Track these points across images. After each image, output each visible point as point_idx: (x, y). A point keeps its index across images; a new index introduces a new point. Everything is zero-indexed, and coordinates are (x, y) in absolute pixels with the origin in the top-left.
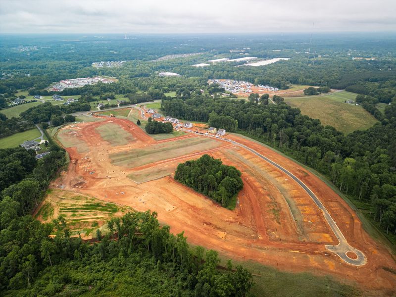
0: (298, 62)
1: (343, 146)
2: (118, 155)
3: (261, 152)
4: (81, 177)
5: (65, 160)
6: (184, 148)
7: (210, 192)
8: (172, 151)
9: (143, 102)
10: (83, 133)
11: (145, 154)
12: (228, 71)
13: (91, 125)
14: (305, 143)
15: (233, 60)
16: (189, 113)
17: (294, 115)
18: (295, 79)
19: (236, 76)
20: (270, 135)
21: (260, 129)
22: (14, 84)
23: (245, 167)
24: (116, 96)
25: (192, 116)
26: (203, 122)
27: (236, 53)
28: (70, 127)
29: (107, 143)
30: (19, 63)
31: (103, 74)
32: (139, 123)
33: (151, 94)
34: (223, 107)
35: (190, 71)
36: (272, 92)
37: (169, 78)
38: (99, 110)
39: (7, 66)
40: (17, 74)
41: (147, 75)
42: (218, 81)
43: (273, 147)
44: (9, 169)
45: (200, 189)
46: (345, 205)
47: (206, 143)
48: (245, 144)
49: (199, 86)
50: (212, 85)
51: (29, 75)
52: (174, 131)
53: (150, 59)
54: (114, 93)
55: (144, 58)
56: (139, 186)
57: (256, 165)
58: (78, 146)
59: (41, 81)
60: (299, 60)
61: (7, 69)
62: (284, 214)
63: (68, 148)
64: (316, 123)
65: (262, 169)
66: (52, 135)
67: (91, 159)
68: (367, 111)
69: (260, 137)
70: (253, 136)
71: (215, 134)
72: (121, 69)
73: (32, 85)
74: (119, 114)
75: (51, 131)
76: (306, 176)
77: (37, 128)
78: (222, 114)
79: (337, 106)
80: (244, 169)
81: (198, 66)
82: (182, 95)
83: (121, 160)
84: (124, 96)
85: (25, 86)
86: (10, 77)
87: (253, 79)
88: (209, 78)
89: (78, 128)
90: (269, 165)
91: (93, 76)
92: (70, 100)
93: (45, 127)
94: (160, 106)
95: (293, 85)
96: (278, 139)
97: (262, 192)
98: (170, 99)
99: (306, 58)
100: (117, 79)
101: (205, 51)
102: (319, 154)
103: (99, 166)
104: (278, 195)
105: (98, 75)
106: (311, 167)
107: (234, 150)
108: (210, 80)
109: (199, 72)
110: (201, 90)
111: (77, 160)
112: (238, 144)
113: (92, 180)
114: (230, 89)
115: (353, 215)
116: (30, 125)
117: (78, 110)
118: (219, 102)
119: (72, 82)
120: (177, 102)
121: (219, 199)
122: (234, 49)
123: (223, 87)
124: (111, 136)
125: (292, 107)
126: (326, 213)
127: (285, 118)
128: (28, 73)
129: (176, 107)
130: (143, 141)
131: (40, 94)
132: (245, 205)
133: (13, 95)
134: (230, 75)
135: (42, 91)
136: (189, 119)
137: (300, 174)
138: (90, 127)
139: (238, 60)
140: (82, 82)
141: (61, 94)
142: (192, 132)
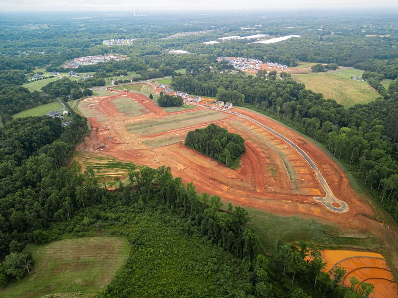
0: (310, 39)
1: (341, 117)
2: (133, 125)
3: (265, 124)
4: (102, 142)
5: (87, 128)
6: (194, 120)
7: (217, 155)
8: (182, 122)
9: (155, 78)
10: (101, 105)
11: (157, 124)
12: (238, 49)
13: (107, 99)
14: (306, 115)
15: (243, 38)
16: (199, 89)
17: (298, 90)
18: (304, 57)
19: (245, 53)
20: (274, 108)
21: (265, 103)
22: (31, 61)
23: (249, 136)
24: (129, 73)
25: (201, 92)
26: (211, 97)
27: (247, 30)
28: (89, 100)
29: (123, 114)
30: (32, 41)
31: (114, 52)
32: (151, 97)
33: (162, 70)
34: (231, 82)
35: (200, 49)
36: (280, 68)
37: (179, 55)
38: (114, 85)
39: (21, 45)
40: (32, 51)
41: (157, 53)
42: (227, 58)
43: (276, 119)
44: (41, 133)
45: (207, 152)
46: (337, 168)
47: (214, 115)
48: (250, 116)
49: (209, 63)
50: (221, 62)
51: (43, 53)
52: (184, 105)
53: (160, 37)
54: (126, 70)
55: (154, 36)
56: (153, 150)
57: (259, 134)
58: (98, 116)
59: (57, 58)
60: (311, 37)
61: (21, 47)
62: (280, 174)
63: (89, 118)
64: (319, 97)
65: (264, 137)
66: (73, 107)
67: (109, 127)
68: (372, 86)
69: (265, 110)
70: (259, 110)
71: (223, 108)
72: (132, 47)
73: (48, 63)
74: (132, 89)
75: (72, 104)
76: (304, 144)
77: (58, 101)
78: (230, 89)
79: (342, 82)
80: (248, 137)
81: (208, 43)
82: (192, 72)
83: (136, 129)
84: (136, 73)
85: (41, 63)
86: (25, 55)
87: (263, 56)
88: (219, 55)
89: (96, 101)
90: (271, 135)
91: (105, 54)
92: (85, 76)
93: (66, 100)
94: (171, 82)
95: (302, 63)
96: (281, 112)
97: (263, 156)
98: (180, 75)
99: (317, 36)
100: (128, 56)
101: (216, 28)
102: (318, 125)
103: (117, 133)
104: (277, 159)
105: (110, 53)
106: (310, 136)
107: (240, 121)
108: (220, 58)
109: (209, 50)
110: (211, 67)
111: (97, 128)
112: (244, 116)
113: (112, 144)
114: (239, 66)
115: (342, 175)
116: (52, 98)
117: (94, 85)
118: (226, 78)
119: (86, 59)
120: (187, 78)
121: (224, 161)
122: (244, 26)
123: (233, 64)
124: (126, 108)
125: (298, 83)
126: (318, 173)
127: (290, 93)
128: (42, 51)
129: (186, 83)
130: (155, 113)
131: (57, 71)
132: (247, 166)
133: (32, 72)
134: (239, 52)
135: (58, 68)
136: (198, 94)
137: (299, 141)
138: (107, 100)
139: (248, 38)
140: (95, 60)
141: (76, 70)
142: (201, 106)
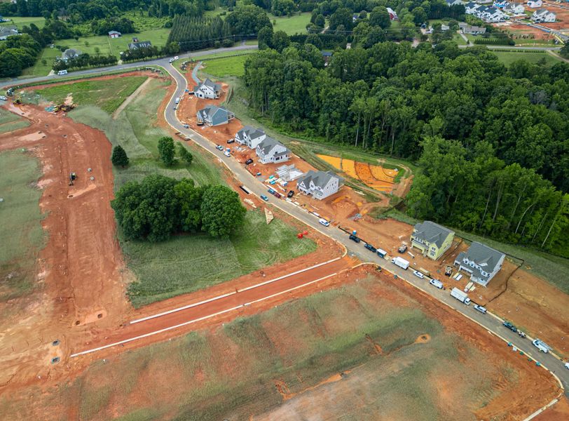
25: (343, 126)
34: (482, 96)
82: (327, 27)
98: (283, 41)
110: (390, 10)
118: (460, 71)
